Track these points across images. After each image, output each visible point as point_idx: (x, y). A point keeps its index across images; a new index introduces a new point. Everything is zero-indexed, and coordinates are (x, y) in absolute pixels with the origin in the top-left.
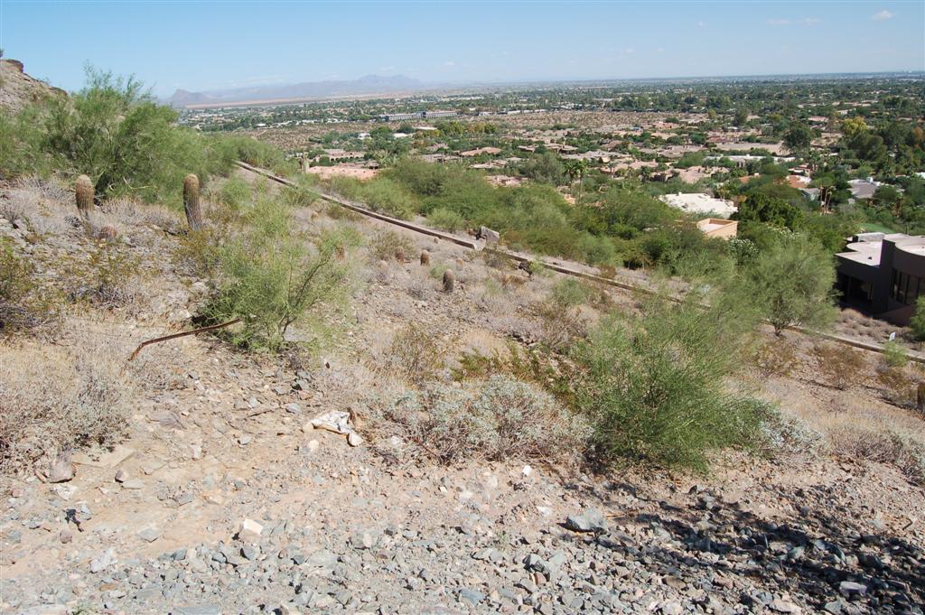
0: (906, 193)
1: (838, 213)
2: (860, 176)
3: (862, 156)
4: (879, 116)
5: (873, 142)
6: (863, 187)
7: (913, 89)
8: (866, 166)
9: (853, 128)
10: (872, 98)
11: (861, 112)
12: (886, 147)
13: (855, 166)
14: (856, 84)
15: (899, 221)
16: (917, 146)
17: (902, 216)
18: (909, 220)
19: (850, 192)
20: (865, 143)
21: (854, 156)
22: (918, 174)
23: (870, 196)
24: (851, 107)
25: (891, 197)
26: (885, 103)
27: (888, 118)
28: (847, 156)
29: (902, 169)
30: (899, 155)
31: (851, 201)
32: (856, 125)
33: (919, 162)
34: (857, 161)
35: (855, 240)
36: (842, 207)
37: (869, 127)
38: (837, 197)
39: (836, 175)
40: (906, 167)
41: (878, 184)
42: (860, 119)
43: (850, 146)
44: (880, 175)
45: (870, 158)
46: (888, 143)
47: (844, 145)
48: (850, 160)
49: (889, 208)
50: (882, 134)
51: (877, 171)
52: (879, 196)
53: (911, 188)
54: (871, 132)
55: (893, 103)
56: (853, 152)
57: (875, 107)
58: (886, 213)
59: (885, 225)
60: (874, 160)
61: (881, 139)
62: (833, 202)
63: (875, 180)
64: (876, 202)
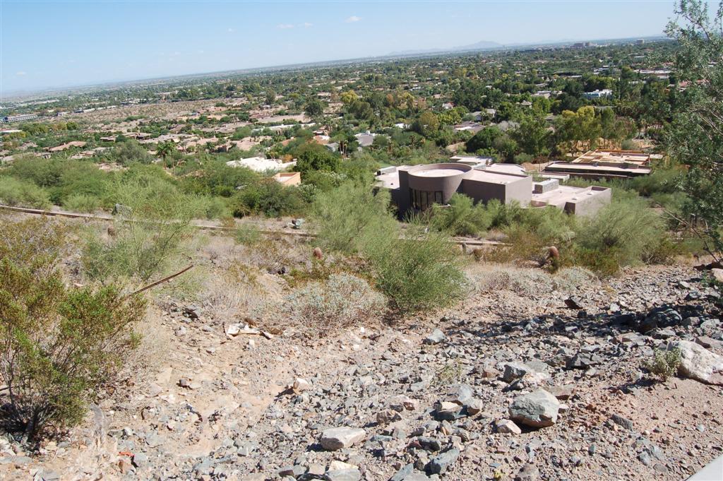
0: (392, 139)
1: (354, 159)
2: (361, 131)
3: (358, 117)
4: (363, 88)
5: (364, 107)
6: (365, 138)
7: (379, 68)
8: (363, 124)
9: (348, 98)
10: (356, 76)
11: (350, 87)
12: (372, 109)
13: (356, 125)
14: (343, 67)
15: (393, 158)
16: (391, 107)
17: (394, 155)
18: (399, 156)
19: (358, 143)
20: (359, 108)
21: (353, 117)
22: (397, 125)
23: (371, 144)
24: (343, 84)
25: (384, 143)
26: (365, 80)
27: (369, 89)
28: (349, 118)
29: (386, 123)
30: (382, 114)
31: (360, 149)
32: (351, 96)
33: (395, 117)
34: (356, 121)
35: (379, 173)
36: (355, 153)
37: (359, 97)
38: (350, 147)
39: (346, 132)
40: (387, 121)
41: (374, 135)
42: (352, 91)
43: (350, 111)
44: (373, 128)
45: (364, 118)
46: (373, 106)
47: (345, 111)
48: (352, 121)
49: (384, 150)
50: (368, 101)
51: (370, 126)
52: (377, 144)
53: (395, 135)
54: (361, 100)
55: (370, 79)
56: (352, 115)
57: (359, 83)
58: (384, 154)
59: (385, 162)
60: (367, 119)
61: (368, 104)
62: (349, 151)
63: (371, 132)
64: (376, 147)
